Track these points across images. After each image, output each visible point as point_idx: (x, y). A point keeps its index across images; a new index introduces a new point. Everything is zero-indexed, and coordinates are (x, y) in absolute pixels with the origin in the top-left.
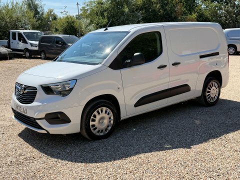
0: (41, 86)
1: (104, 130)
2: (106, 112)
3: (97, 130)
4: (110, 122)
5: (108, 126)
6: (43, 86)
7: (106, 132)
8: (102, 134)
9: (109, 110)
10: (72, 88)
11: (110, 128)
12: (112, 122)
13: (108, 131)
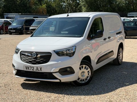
0: (54, 51)
1: (85, 80)
2: (85, 68)
3: (80, 80)
4: (88, 74)
5: (87, 77)
6: (55, 51)
7: (86, 81)
8: (83, 82)
9: (87, 66)
10: (75, 52)
11: (89, 78)
12: (90, 74)
13: (87, 80)
